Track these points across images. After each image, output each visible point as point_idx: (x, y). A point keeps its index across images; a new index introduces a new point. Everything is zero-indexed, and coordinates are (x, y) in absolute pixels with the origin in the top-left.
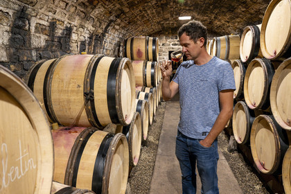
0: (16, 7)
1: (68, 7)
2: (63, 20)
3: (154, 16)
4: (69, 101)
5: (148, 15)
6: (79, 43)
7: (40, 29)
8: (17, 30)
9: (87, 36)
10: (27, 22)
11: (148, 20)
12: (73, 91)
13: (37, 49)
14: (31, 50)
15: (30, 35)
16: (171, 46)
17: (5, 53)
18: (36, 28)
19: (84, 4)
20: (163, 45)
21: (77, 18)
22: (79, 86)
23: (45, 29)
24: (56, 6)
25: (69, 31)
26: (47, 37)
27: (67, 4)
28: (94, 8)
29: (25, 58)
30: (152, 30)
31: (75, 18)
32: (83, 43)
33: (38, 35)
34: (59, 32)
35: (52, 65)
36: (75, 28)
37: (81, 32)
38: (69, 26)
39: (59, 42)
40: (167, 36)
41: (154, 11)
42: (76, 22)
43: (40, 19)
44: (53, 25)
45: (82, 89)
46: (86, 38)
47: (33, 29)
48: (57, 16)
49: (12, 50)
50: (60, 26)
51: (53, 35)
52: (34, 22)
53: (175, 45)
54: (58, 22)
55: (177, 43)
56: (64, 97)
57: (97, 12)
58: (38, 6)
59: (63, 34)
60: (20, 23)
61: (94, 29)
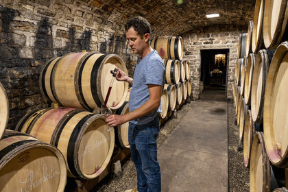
0: (40, 18)
1: (84, 15)
2: (81, 25)
3: (177, 17)
4: (65, 87)
5: (170, 15)
6: (99, 44)
7: (60, 33)
8: (41, 35)
9: (107, 38)
10: (49, 29)
11: (172, 20)
12: (67, 80)
13: (58, 50)
14: (52, 50)
15: (52, 38)
16: (203, 45)
17: (31, 53)
18: (57, 33)
19: (99, 11)
20: (194, 43)
21: (95, 23)
22: (72, 76)
23: (65, 34)
24: (74, 15)
25: (88, 34)
26: (67, 40)
27: (83, 12)
28: (110, 13)
29: (48, 56)
30: (181, 30)
31: (92, 24)
32: (103, 44)
33: (58, 38)
34: (79, 35)
35: (58, 61)
36: (94, 32)
37: (101, 35)
38: (88, 30)
39: (79, 43)
40: (199, 35)
41: (175, 11)
42: (94, 26)
43: (60, 26)
44: (72, 30)
45: (73, 78)
46: (107, 40)
47: (54, 34)
48: (75, 23)
49: (37, 51)
50: (79, 31)
51: (73, 38)
52: (55, 29)
53: (207, 43)
54: (77, 28)
55: (208, 41)
56: (62, 84)
57: (114, 17)
58: (57, 16)
59: (82, 36)
60: (44, 30)
61: (114, 31)
